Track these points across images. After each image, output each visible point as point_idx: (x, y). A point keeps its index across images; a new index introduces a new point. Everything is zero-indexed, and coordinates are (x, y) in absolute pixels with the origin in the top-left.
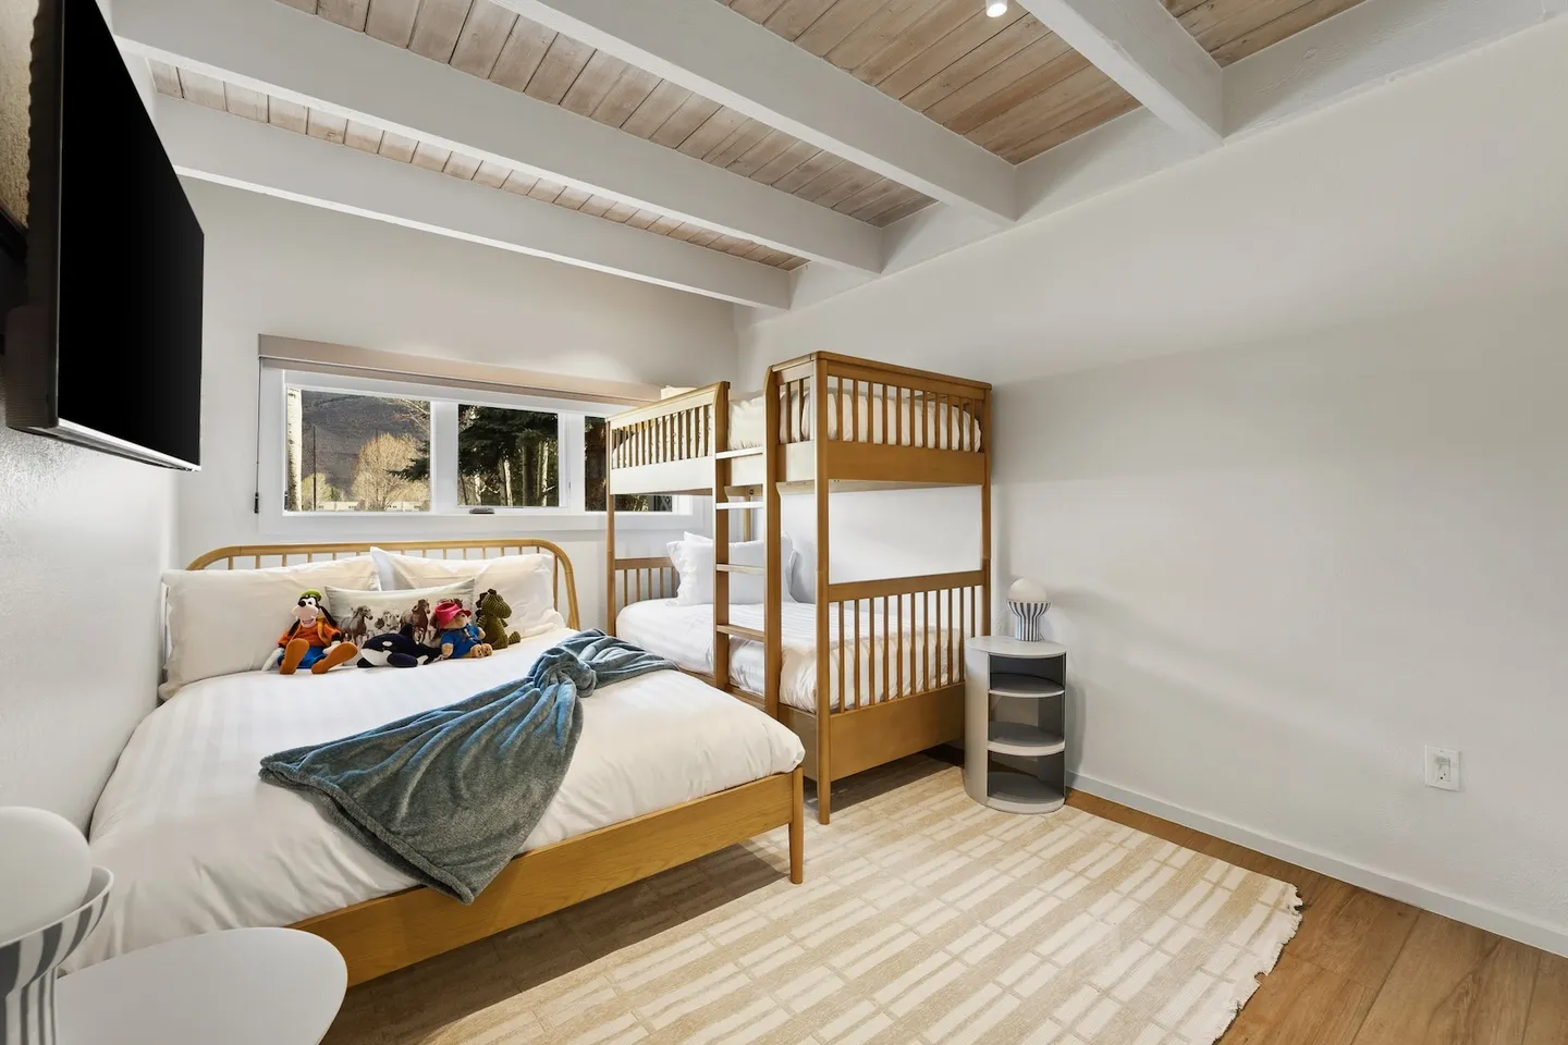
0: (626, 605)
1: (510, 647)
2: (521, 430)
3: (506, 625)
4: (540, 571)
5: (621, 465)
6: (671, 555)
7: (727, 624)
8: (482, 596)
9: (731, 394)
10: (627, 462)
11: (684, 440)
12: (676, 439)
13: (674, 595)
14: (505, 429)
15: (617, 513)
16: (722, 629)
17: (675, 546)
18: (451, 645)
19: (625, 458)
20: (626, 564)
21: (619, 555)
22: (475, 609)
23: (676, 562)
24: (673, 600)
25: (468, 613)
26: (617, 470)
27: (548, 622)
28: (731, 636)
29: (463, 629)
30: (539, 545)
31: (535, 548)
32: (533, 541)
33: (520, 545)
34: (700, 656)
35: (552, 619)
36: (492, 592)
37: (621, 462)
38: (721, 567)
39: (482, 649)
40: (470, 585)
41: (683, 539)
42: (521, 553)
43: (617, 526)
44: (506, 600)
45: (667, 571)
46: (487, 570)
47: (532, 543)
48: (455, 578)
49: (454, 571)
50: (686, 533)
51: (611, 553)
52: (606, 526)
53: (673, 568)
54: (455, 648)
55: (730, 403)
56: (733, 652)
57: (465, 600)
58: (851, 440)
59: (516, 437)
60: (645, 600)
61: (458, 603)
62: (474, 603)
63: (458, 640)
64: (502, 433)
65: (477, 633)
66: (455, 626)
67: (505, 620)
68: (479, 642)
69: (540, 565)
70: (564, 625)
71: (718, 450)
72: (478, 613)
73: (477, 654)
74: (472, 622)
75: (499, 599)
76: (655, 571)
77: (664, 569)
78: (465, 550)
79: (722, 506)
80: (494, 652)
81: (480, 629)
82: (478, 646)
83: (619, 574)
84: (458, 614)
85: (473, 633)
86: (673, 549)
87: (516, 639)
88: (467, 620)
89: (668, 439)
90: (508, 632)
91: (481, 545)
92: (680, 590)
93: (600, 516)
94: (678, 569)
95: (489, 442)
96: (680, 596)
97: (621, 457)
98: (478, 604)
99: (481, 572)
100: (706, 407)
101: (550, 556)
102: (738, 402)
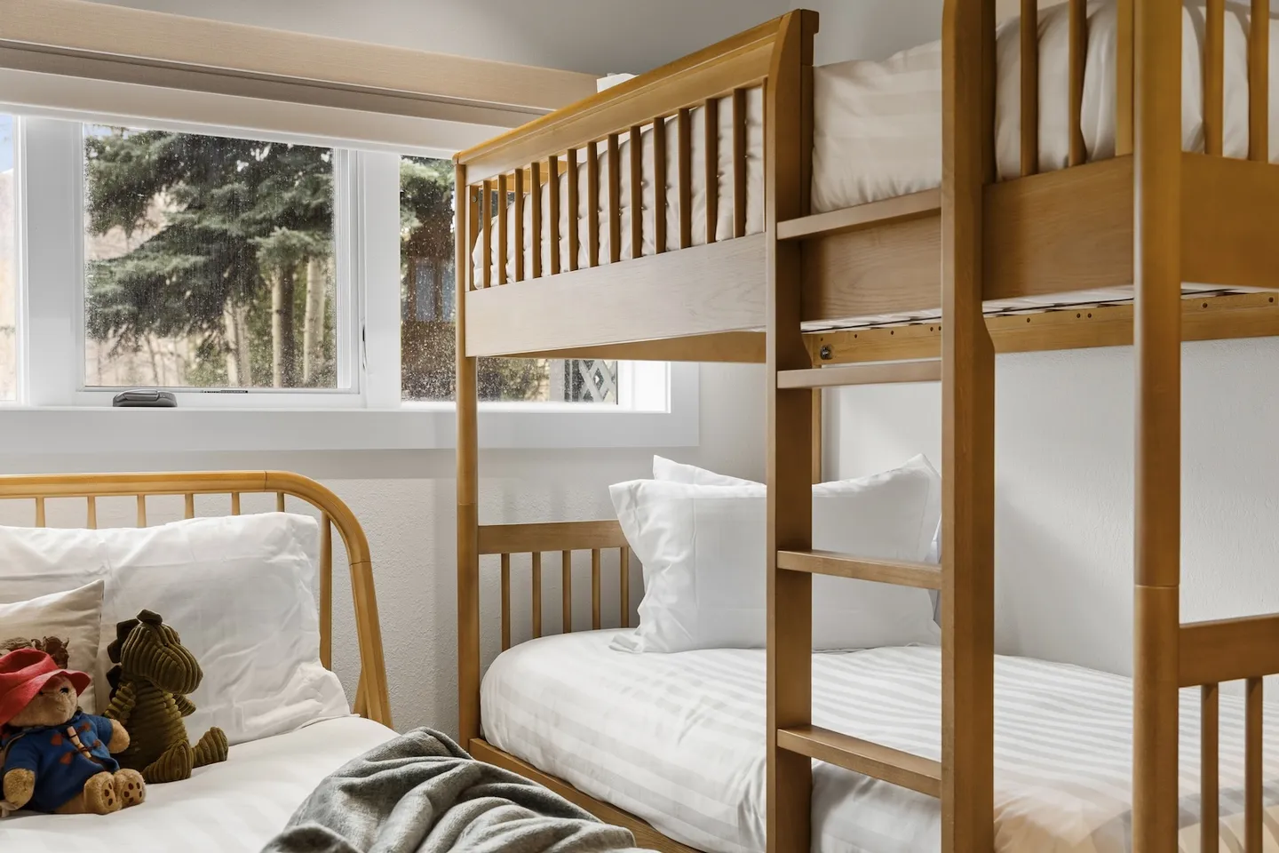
0: (506, 645)
1: (201, 775)
2: (265, 233)
3: (188, 709)
4: (286, 557)
5: (495, 279)
6: (620, 516)
7: (804, 725)
8: (124, 628)
9: (826, 49)
10: (511, 268)
11: (674, 197)
12: (650, 197)
13: (628, 619)
14: (234, 229)
15: (483, 406)
16: (792, 740)
17: (632, 492)
18: (28, 775)
19: (504, 260)
20: (508, 538)
21: (489, 515)
22: (106, 664)
23: (634, 538)
24: (627, 634)
25: (80, 682)
26: (482, 292)
27: (304, 696)
28: (816, 763)
29: (62, 729)
30: (283, 488)
31: (274, 495)
32: (267, 476)
33: (235, 488)
34: (720, 809)
35: (316, 690)
36: (150, 619)
37: (495, 268)
38: (790, 560)
39: (116, 786)
40: (92, 599)
41: (650, 475)
42: (236, 510)
43: (483, 441)
44: (186, 642)
45: (609, 556)
46: (141, 556)
47: (265, 484)
48: (50, 579)
49: (53, 560)
50: (656, 457)
51: (468, 510)
52: (452, 438)
53: (625, 550)
54: (39, 785)
55: (822, 77)
56: (826, 810)
57: (75, 640)
58: (1244, 154)
59: (255, 248)
60: (553, 632)
61: (56, 650)
62: (103, 647)
63: (50, 758)
64: (231, 239)
65: (106, 736)
66: (43, 718)
67: (188, 697)
68: (110, 767)
69: (281, 543)
70: (347, 708)
71: (783, 215)
72: (113, 677)
73: (101, 801)
74: (96, 703)
75: (171, 638)
76: (581, 557)
77: (604, 553)
78: (91, 501)
79: (793, 379)
80: (152, 791)
81: (116, 724)
82: (105, 778)
83: (489, 564)
84: (52, 683)
85: (93, 736)
86: (626, 500)
87: (214, 750)
88: (77, 702)
89: (627, 197)
90: (194, 731)
91: (138, 488)
92: (646, 608)
93: (438, 415)
94: (638, 549)
95: (200, 259)
96: (646, 625)
97: (495, 257)
98: (114, 651)
99: (124, 562)
100: (741, 98)
101: (311, 518)
102: (845, 70)
